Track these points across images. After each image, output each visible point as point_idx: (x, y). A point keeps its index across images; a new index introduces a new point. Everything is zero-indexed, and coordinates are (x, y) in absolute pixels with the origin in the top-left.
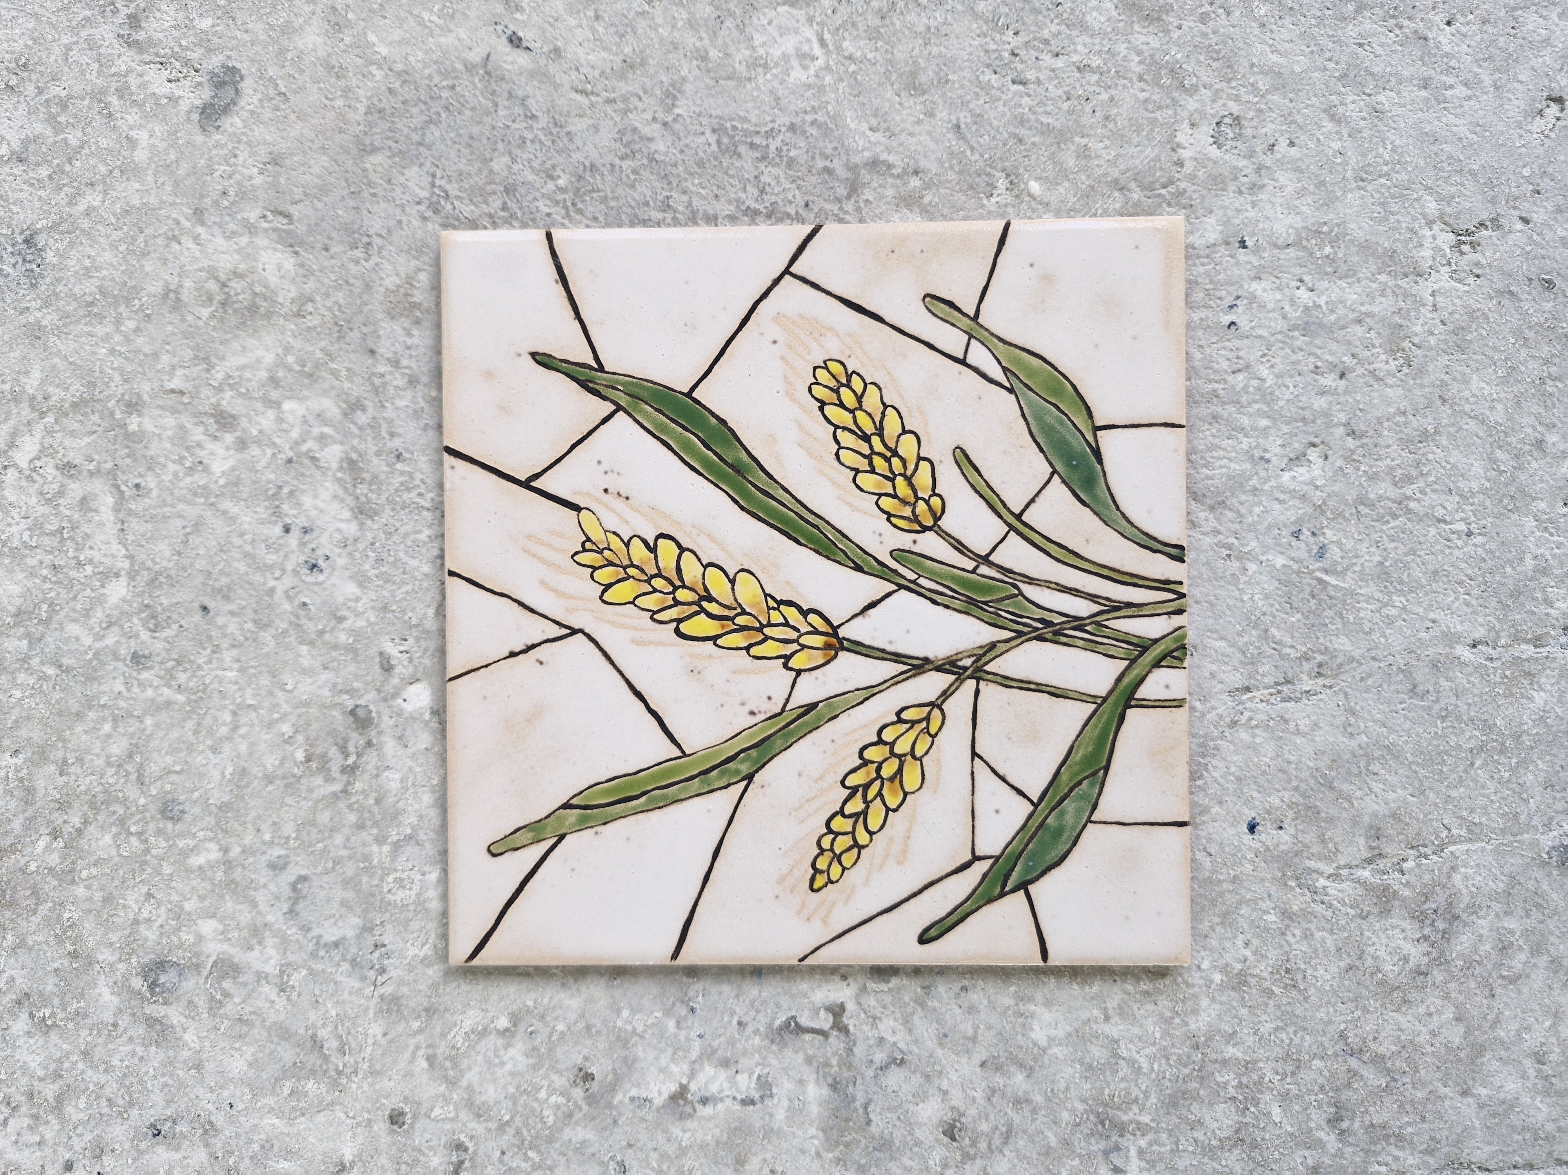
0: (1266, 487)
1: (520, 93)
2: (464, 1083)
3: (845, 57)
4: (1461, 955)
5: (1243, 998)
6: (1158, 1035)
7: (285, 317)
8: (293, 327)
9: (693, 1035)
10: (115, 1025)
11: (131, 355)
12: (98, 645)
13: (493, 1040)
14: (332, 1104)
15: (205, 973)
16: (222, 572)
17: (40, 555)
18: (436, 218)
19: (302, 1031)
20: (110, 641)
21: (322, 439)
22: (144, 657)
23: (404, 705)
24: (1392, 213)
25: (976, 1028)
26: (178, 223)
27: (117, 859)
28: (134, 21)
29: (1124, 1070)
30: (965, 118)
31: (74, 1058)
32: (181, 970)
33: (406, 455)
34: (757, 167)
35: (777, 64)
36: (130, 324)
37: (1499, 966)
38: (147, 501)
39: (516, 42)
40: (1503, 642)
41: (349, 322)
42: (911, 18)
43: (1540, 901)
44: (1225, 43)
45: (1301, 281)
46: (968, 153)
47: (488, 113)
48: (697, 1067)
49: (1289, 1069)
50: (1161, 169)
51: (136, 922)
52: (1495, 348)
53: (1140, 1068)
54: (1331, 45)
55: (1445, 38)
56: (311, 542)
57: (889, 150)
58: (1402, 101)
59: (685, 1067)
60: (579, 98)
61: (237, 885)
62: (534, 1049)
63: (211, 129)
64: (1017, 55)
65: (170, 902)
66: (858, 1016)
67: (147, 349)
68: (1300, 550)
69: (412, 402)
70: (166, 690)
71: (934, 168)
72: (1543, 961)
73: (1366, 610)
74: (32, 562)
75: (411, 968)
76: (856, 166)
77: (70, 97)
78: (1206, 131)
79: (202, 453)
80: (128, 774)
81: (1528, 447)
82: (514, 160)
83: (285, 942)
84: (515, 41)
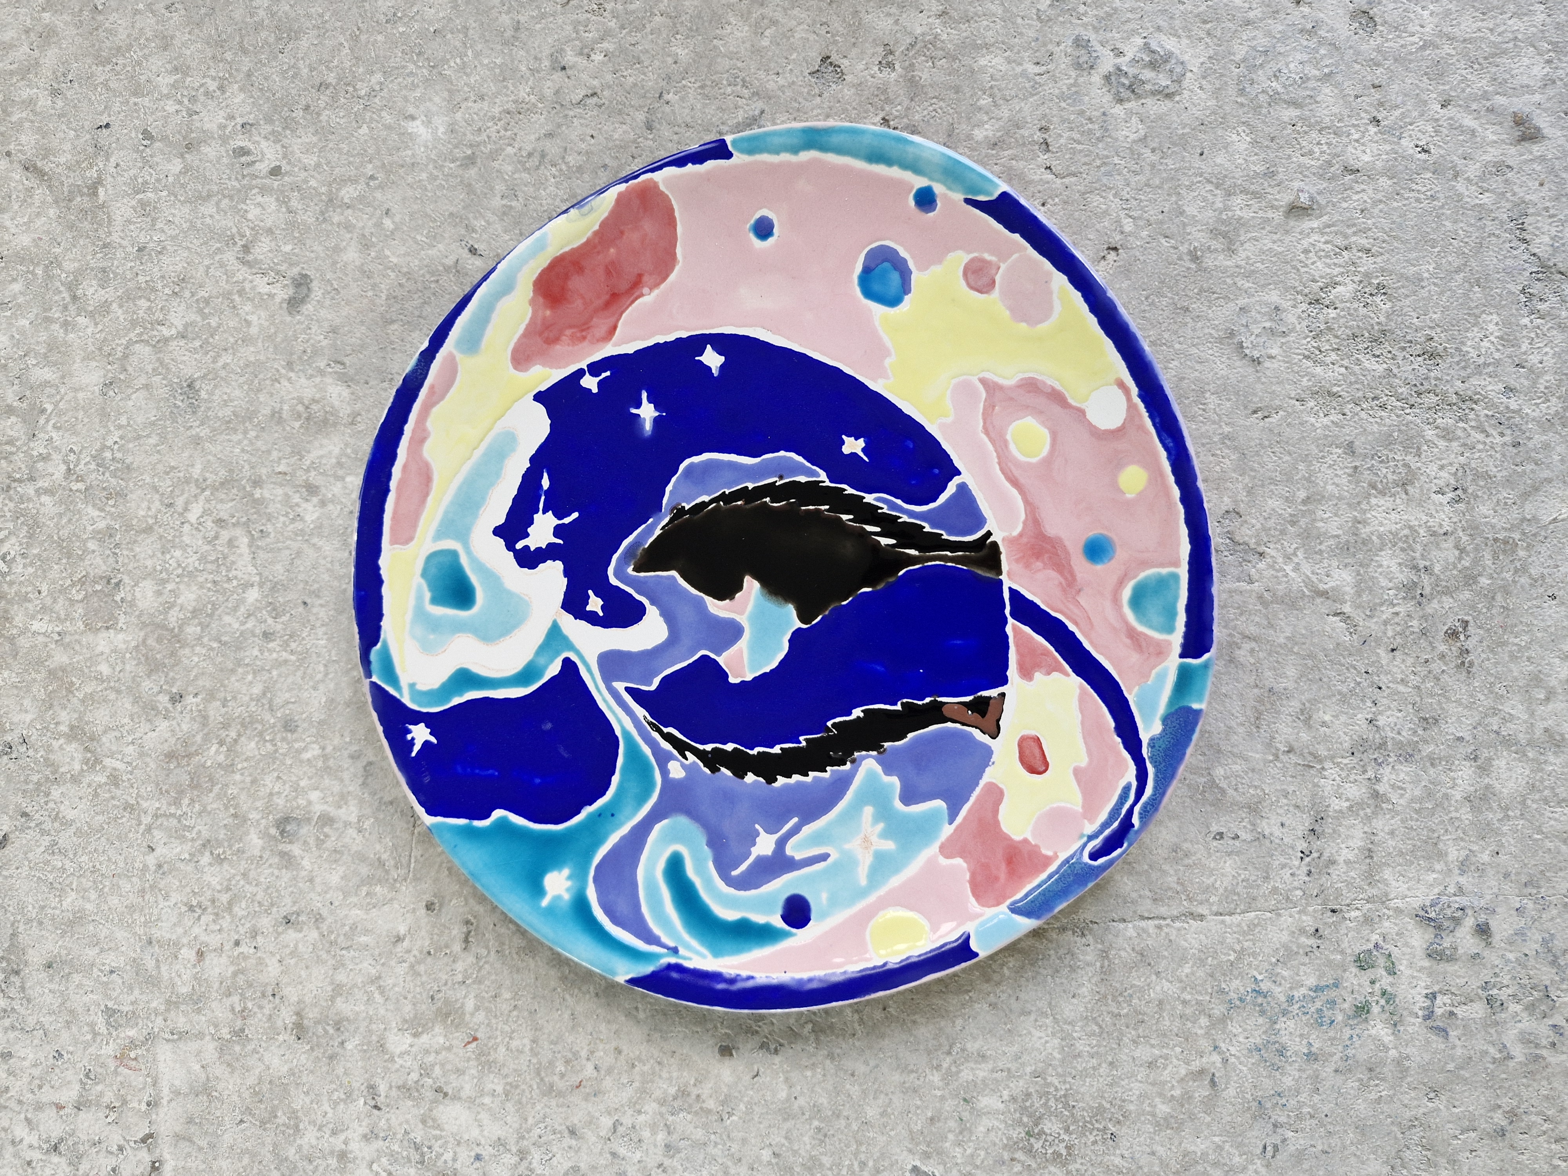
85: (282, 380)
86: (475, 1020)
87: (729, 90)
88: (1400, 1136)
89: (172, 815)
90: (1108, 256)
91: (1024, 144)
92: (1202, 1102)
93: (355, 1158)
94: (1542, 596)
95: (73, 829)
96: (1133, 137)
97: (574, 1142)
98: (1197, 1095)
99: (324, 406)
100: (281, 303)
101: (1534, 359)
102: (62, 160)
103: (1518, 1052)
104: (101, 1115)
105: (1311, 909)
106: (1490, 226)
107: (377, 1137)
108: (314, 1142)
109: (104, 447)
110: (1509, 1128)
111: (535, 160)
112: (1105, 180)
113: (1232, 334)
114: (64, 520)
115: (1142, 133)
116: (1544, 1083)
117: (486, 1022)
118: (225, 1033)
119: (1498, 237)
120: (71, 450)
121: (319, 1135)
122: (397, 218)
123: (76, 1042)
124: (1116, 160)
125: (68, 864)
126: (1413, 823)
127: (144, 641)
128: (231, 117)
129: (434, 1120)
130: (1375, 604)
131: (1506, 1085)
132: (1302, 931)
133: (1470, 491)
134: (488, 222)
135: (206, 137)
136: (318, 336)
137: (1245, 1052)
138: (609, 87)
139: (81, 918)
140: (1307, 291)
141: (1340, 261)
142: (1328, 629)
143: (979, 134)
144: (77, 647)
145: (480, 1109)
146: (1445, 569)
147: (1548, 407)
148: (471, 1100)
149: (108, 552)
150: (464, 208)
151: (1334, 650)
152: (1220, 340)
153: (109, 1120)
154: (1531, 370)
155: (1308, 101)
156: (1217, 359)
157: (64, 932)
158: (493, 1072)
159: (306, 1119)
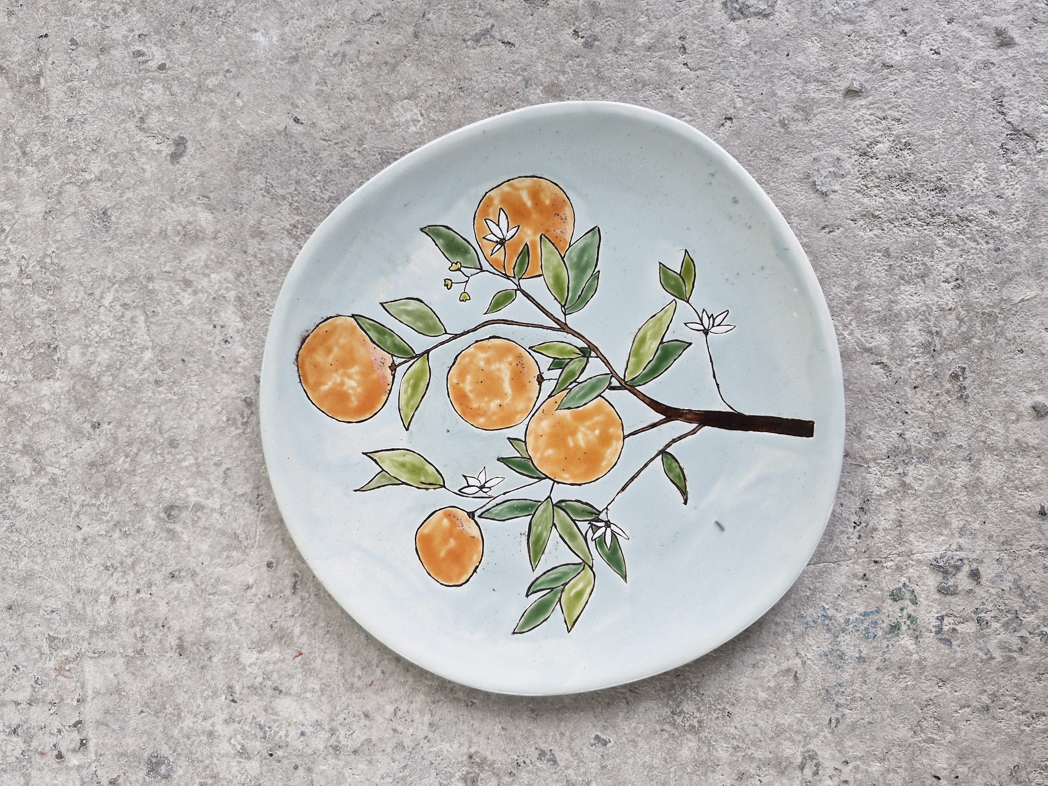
1: (300, 142)
7: (210, 239)
14: (243, 561)
17: (115, 342)
21: (227, 288)
28: (142, 120)
31: (139, 547)
32: (180, 508)
33: (261, 294)
35: (403, 125)
42: (457, 102)
47: (287, 151)
51: (161, 490)
55: (680, 96)
60: (324, 143)
70: (169, 395)
74: (112, 345)
77: (118, 153)
79: (179, 297)
80: (155, 430)
82: (299, 170)
83: (222, 495)
84: (297, 120)
85: (167, 209)
86: (300, 641)
87: (470, 11)
88: (920, 711)
89: (93, 505)
90: (726, 124)
91: (669, 48)
92: (789, 690)
93: (219, 736)
94: (1014, 351)
95: (25, 515)
96: (742, 43)
97: (367, 723)
98: (785, 686)
99: (195, 227)
100: (166, 156)
101: (1008, 193)
102: (16, 59)
103: (998, 655)
104: (46, 709)
105: (861, 561)
106: (980, 104)
107: (234, 721)
108: (191, 725)
109: (45, 255)
110: (991, 705)
111: (339, 59)
112: (723, 72)
113: (808, 176)
114: (19, 305)
115: (748, 41)
116: (1015, 675)
117: (308, 642)
118: (130, 652)
119: (985, 110)
120: (23, 257)
121: (194, 720)
122: (245, 99)
123: (28, 659)
124: (731, 59)
125: (22, 539)
126: (928, 503)
127: (74, 387)
128: (132, 30)
129: (273, 709)
130: (904, 357)
131: (990, 677)
132: (855, 576)
133: (966, 281)
134: (307, 101)
135: (114, 44)
136: (191, 177)
137: (817, 657)
138: (389, 9)
139: (31, 575)
140: (858, 147)
141: (880, 127)
142: (872, 373)
143: (639, 41)
144: (28, 392)
145: (304, 701)
146: (950, 333)
147: (1018, 225)
148: (298, 695)
149: (48, 326)
150: (290, 92)
151: (876, 388)
152: (801, 180)
153: (51, 712)
154: (1007, 200)
155: (858, 19)
156: (798, 193)
157: (20, 585)
158: (313, 676)
159: (186, 710)
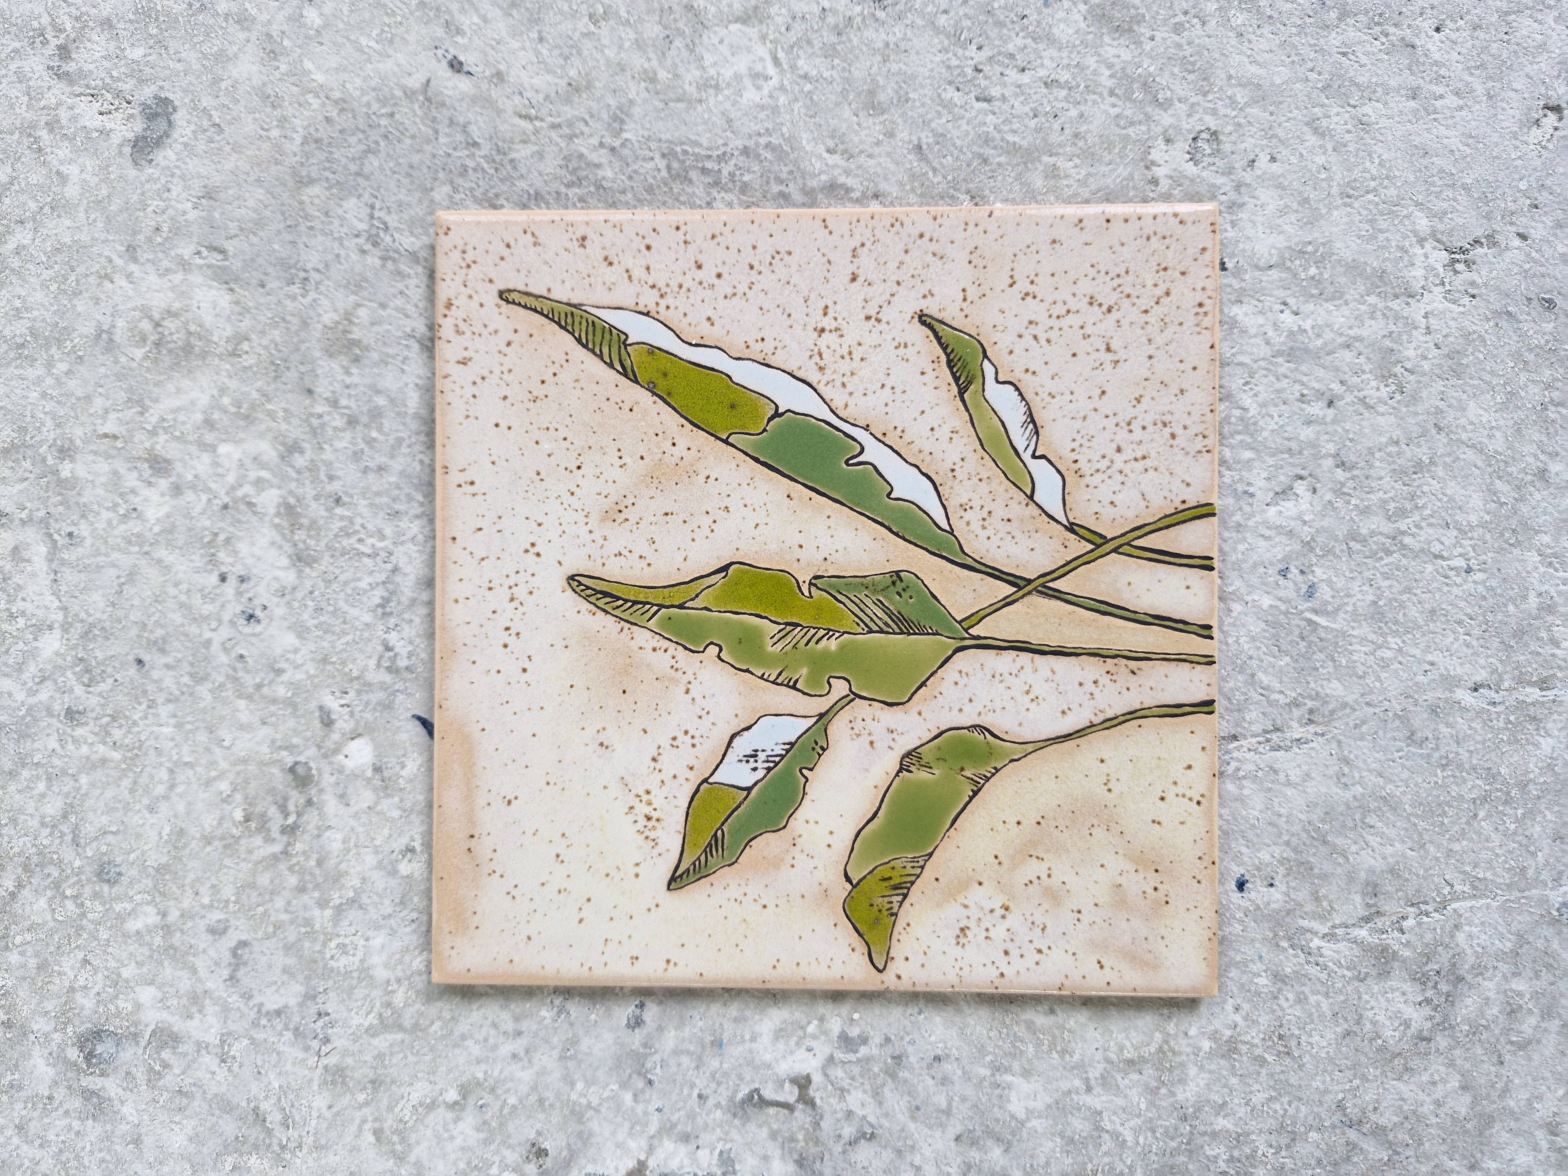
0: (1251, 523)
2: (412, 1158)
3: (801, 77)
4: (1467, 1020)
5: (1234, 1067)
6: (1143, 1106)
8: (228, 366)
9: (651, 1108)
10: (50, 1098)
11: (63, 399)
12: (32, 700)
13: (442, 1114)
15: (143, 1043)
16: (157, 624)
18: (375, 251)
19: (244, 1104)
20: (43, 696)
22: (79, 712)
23: (346, 761)
24: (1381, 231)
25: (950, 1100)
26: (110, 261)
27: (52, 924)
29: (1108, 1144)
30: (927, 138)
34: (709, 194)
36: (63, 367)
37: (1507, 1031)
38: (80, 549)
39: (457, 66)
40: (1506, 685)
41: (286, 361)
43: (1551, 961)
44: (1200, 54)
45: (1285, 304)
46: (931, 174)
48: (655, 1142)
49: (1284, 1141)
50: (1135, 188)
52: (1493, 373)
53: (1125, 1141)
54: (1313, 55)
56: (247, 591)
57: (847, 172)
58: (1390, 112)
59: (643, 1143)
61: (176, 950)
62: (485, 1123)
63: (143, 163)
64: (980, 71)
65: (107, 969)
66: (825, 1088)
67: (80, 393)
68: (1287, 589)
69: (354, 444)
71: (895, 191)
72: (1554, 1025)
73: (1360, 653)
75: (356, 1039)
76: (813, 190)
78: (1182, 146)
81: (1529, 478)
